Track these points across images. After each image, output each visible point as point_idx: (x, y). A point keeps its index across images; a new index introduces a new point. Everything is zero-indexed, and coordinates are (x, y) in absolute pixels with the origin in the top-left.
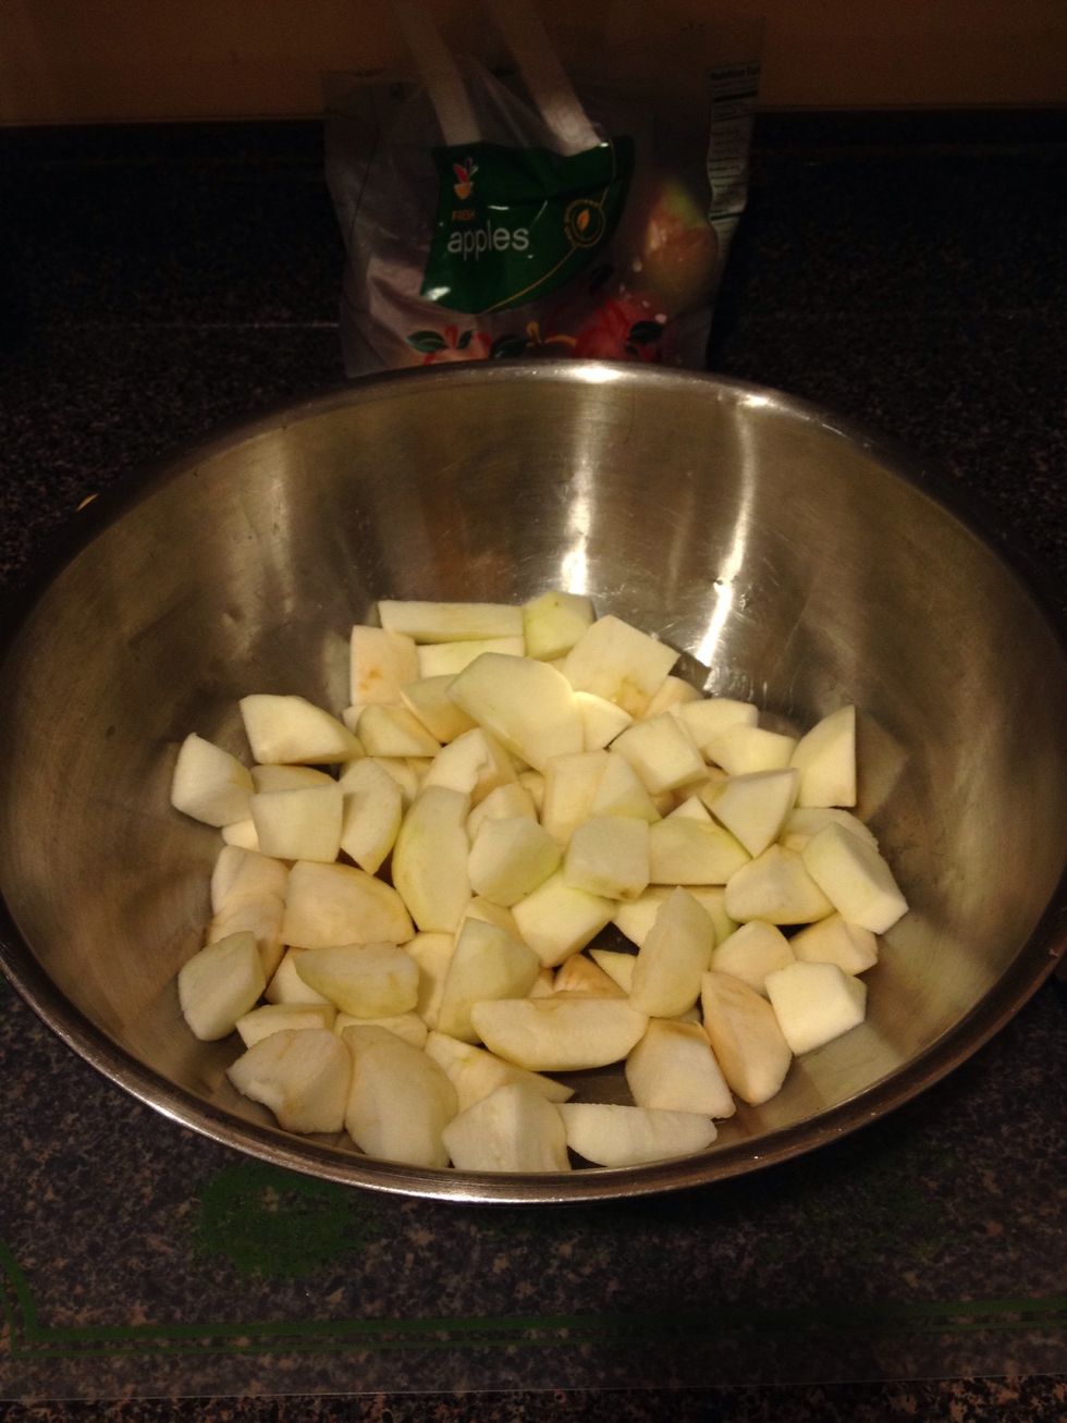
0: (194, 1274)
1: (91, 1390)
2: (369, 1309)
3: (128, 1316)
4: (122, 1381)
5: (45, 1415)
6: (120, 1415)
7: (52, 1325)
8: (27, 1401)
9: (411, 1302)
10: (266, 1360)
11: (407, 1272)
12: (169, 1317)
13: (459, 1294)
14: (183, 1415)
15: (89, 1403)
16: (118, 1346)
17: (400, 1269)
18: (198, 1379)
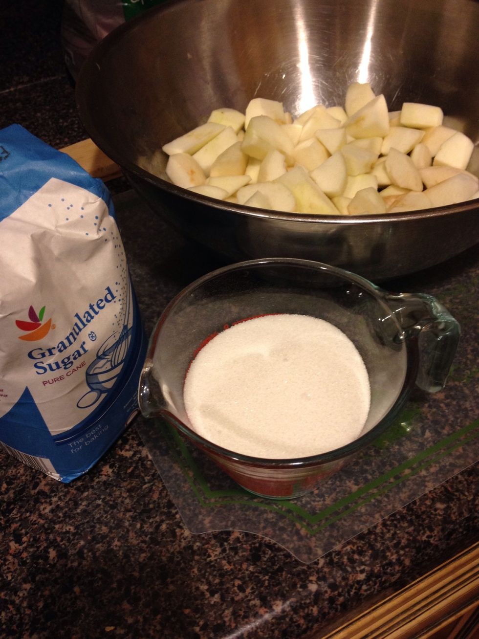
0: (361, 458)
1: (361, 526)
2: (445, 432)
3: (348, 489)
4: (372, 515)
5: (351, 548)
6: (384, 528)
7: (318, 512)
8: (337, 547)
9: (459, 421)
10: (424, 473)
11: (447, 411)
12: (366, 480)
13: (475, 408)
14: (410, 513)
15: (366, 532)
16: (356, 503)
17: (443, 411)
18: (403, 496)
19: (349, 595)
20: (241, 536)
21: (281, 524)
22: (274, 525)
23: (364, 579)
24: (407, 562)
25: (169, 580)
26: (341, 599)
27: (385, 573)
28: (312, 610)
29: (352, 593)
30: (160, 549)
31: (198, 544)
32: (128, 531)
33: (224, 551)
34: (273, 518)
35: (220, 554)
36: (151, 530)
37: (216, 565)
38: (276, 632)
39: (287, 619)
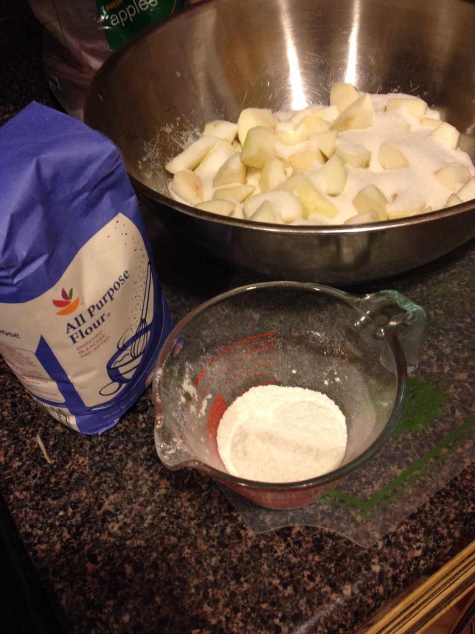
0: (400, 443)
1: (411, 507)
2: (473, 409)
3: (394, 474)
4: (420, 496)
5: (405, 528)
6: (432, 506)
7: (369, 498)
8: (393, 529)
10: (460, 450)
11: (472, 390)
12: (408, 462)
14: (454, 488)
15: (417, 511)
16: (403, 486)
17: (468, 390)
18: (444, 474)
19: (409, 571)
20: (302, 530)
21: (337, 514)
22: (330, 515)
23: (421, 555)
24: (457, 534)
25: (242, 579)
26: (403, 576)
27: (439, 547)
28: (378, 590)
29: (412, 569)
30: (229, 551)
31: (263, 542)
32: (196, 538)
33: (288, 545)
34: (328, 509)
35: (285, 549)
36: (217, 534)
37: (284, 559)
38: (349, 614)
39: (358, 601)
